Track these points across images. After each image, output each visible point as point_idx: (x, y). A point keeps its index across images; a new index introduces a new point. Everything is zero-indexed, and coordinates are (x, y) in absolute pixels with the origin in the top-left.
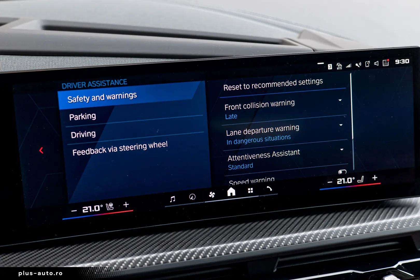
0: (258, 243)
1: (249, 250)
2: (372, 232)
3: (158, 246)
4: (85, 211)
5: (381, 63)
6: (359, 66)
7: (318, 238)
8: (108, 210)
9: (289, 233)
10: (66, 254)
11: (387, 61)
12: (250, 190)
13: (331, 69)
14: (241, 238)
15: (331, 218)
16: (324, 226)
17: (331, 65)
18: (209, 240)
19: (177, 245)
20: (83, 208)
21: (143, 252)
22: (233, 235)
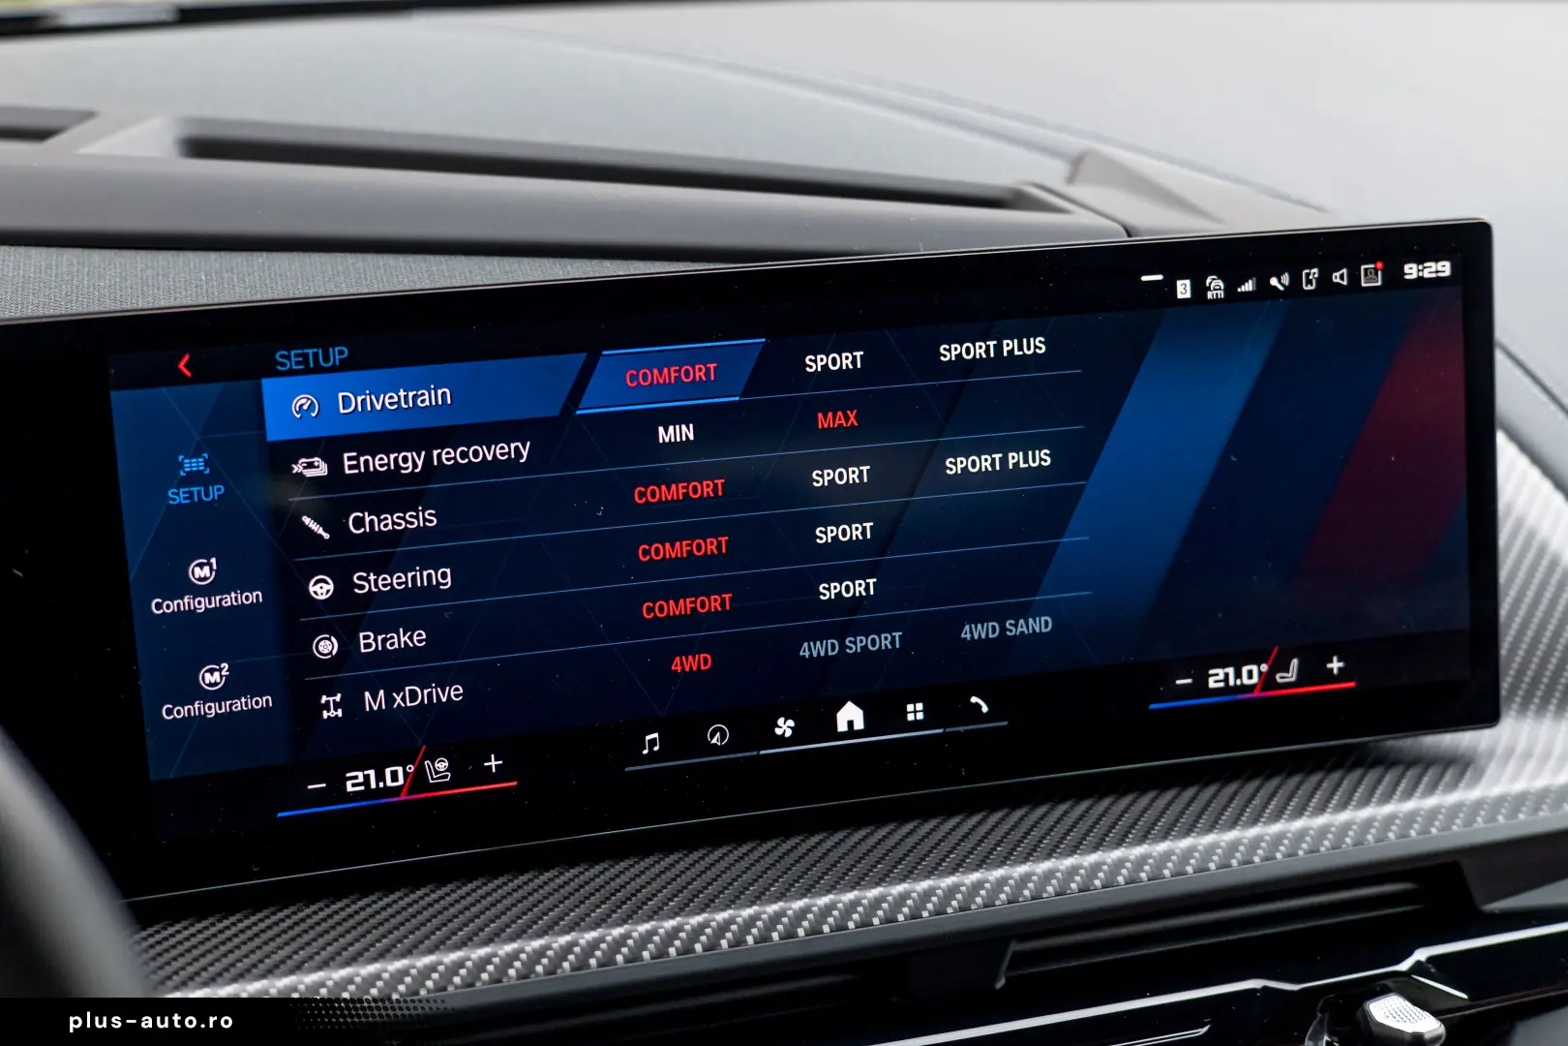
0: (943, 891)
1: (915, 915)
2: (1328, 849)
3: (603, 903)
4: (354, 785)
5: (1354, 277)
6: (1282, 284)
7: (1144, 871)
8: (431, 782)
9: (1049, 856)
10: (291, 934)
11: (1376, 270)
12: (915, 712)
13: (1188, 295)
14: (887, 875)
15: (1189, 804)
16: (1186, 827)
17: (1188, 282)
18: (776, 881)
19: (670, 900)
20: (348, 775)
21: (556, 923)
22: (859, 866)
